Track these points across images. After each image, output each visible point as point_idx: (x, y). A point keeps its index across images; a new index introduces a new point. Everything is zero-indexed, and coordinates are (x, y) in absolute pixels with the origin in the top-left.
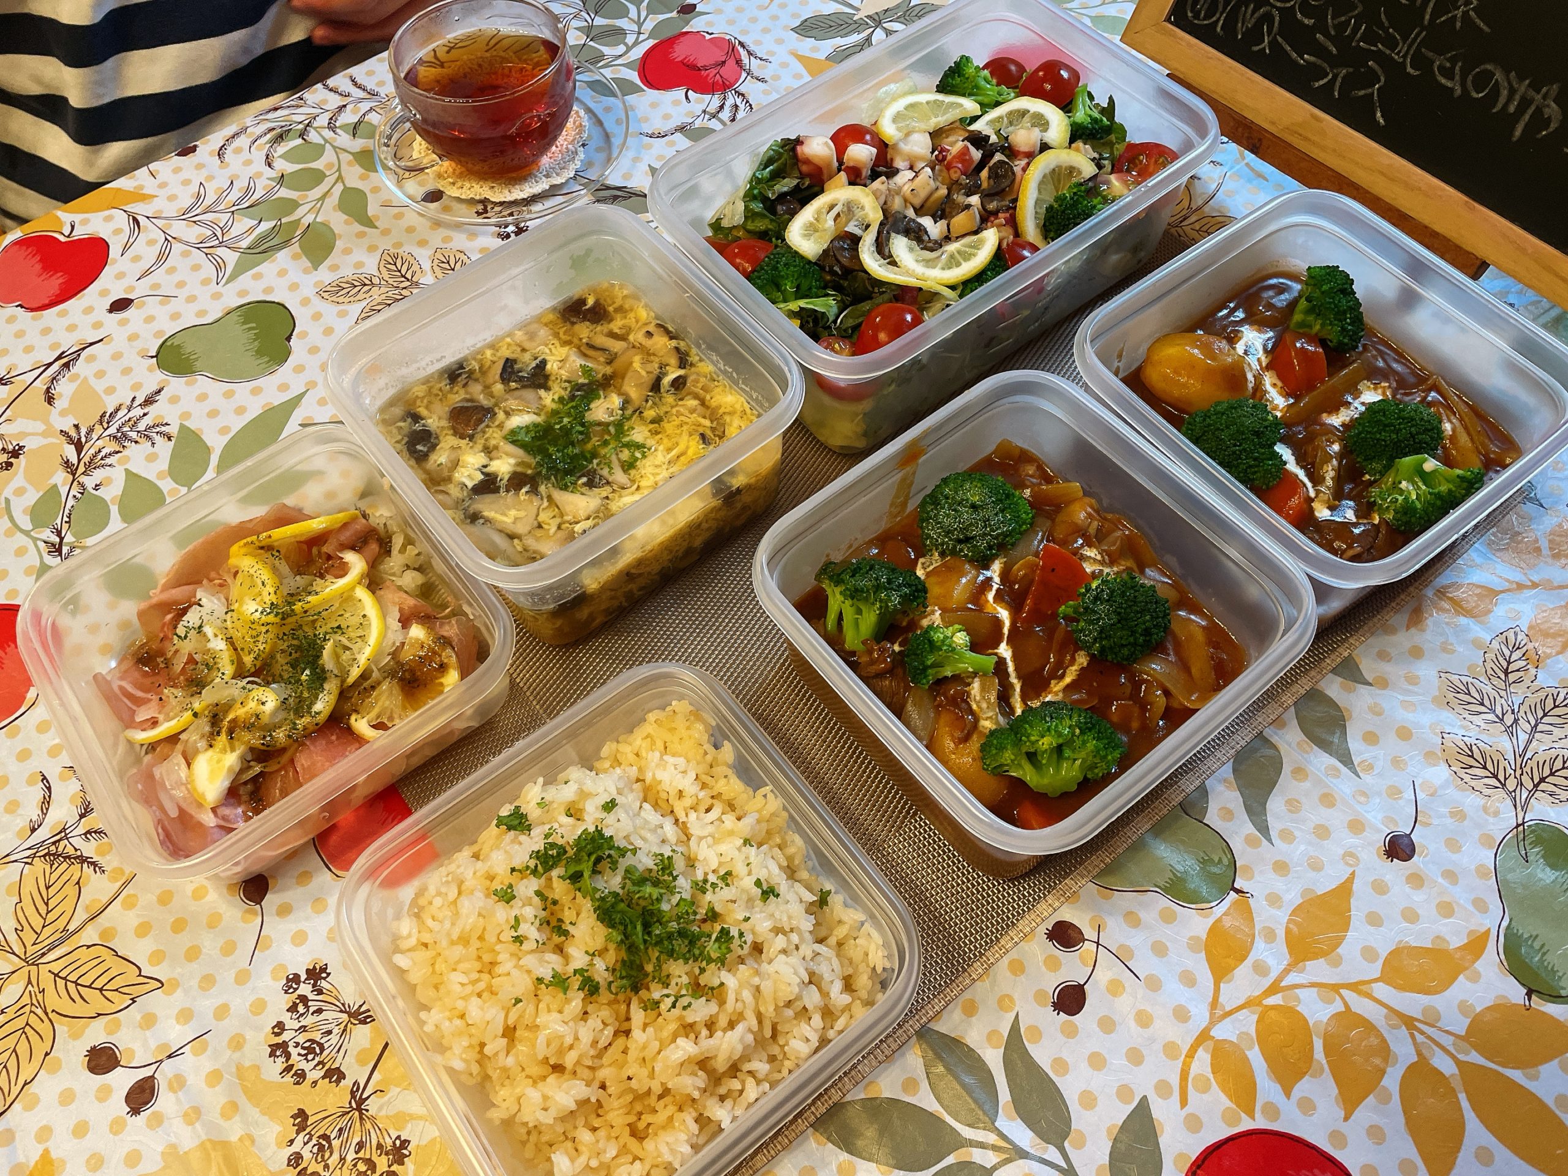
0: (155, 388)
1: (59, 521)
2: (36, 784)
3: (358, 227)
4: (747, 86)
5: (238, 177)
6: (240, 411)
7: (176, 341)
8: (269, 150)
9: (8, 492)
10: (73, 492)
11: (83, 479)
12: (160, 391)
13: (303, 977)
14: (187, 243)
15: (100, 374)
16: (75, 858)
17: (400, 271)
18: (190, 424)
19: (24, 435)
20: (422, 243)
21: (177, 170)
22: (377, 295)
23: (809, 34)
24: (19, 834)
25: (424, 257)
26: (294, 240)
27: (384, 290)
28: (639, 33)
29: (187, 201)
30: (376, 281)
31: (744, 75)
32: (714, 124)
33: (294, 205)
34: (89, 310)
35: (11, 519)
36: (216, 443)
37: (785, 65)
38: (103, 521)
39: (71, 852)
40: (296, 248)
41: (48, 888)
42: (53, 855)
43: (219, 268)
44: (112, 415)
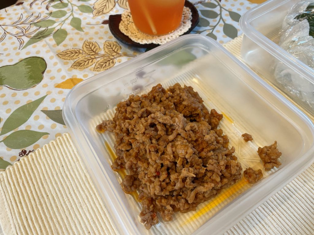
3: (76, 31)
5: (35, 12)
6: (17, 102)
8: (48, 4)
14: (11, 34)
17: (91, 48)
20: (101, 38)
21: (15, 10)
22: (81, 58)
25: (101, 43)
26: (51, 35)
27: (84, 55)
29: (15, 20)
30: (81, 51)
33: (54, 22)
36: (5, 116)
40: (51, 37)
43: (21, 44)
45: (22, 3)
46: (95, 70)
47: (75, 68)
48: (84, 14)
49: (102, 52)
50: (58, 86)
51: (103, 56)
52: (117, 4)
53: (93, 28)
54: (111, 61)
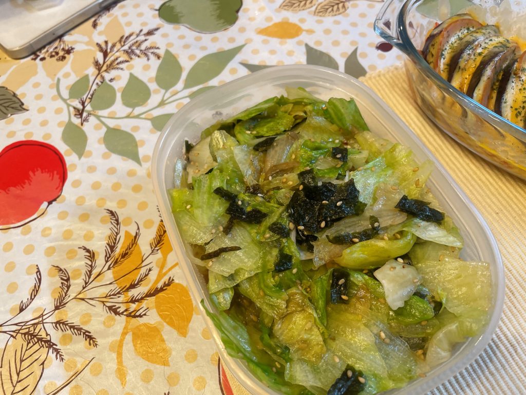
0: (155, 27)
1: (85, 97)
2: (31, 274)
6: (204, 48)
7: (171, 4)
9: (60, 75)
10: (97, 81)
11: (105, 74)
12: (157, 29)
15: (125, 15)
16: (44, 341)
18: (173, 50)
19: (75, 42)
24: (12, 310)
35: (58, 91)
36: (187, 64)
38: (110, 102)
39: (44, 335)
41: (22, 361)
42: (31, 335)
44: (127, 38)
46: (316, 14)
47: (285, 9)
50: (262, 32)
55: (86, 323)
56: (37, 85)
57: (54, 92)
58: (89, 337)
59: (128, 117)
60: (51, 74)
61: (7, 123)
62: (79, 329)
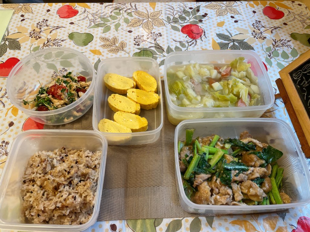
0: (65, 39)
3: (115, 30)
4: (199, 41)
5: (105, 12)
7: (74, 33)
8: (113, 10)
9: (33, 43)
10: (41, 48)
11: (44, 47)
13: (5, 142)
14: (89, 19)
15: (60, 33)
17: (114, 41)
19: (43, 36)
20: (122, 38)
21: (98, 6)
22: (108, 43)
23: (219, 36)
25: (120, 41)
28: (188, 21)
29: (94, 12)
30: (110, 40)
31: (200, 38)
32: (187, 45)
33: (109, 21)
34: (67, 22)
35: (31, 48)
36: (65, 53)
37: (209, 40)
40: (103, 28)
43: (90, 25)
44: (56, 40)
45: (103, 4)
46: (109, 51)
47: (102, 47)
48: (124, 23)
49: (117, 45)
50: (91, 51)
51: (117, 47)
52: (142, 25)
53: (122, 32)
54: (118, 50)
55: (5, 103)
56: (26, 44)
57: (29, 48)
58: (4, 106)
59: (42, 61)
60: (31, 42)
61: (14, 52)
62: (3, 103)
